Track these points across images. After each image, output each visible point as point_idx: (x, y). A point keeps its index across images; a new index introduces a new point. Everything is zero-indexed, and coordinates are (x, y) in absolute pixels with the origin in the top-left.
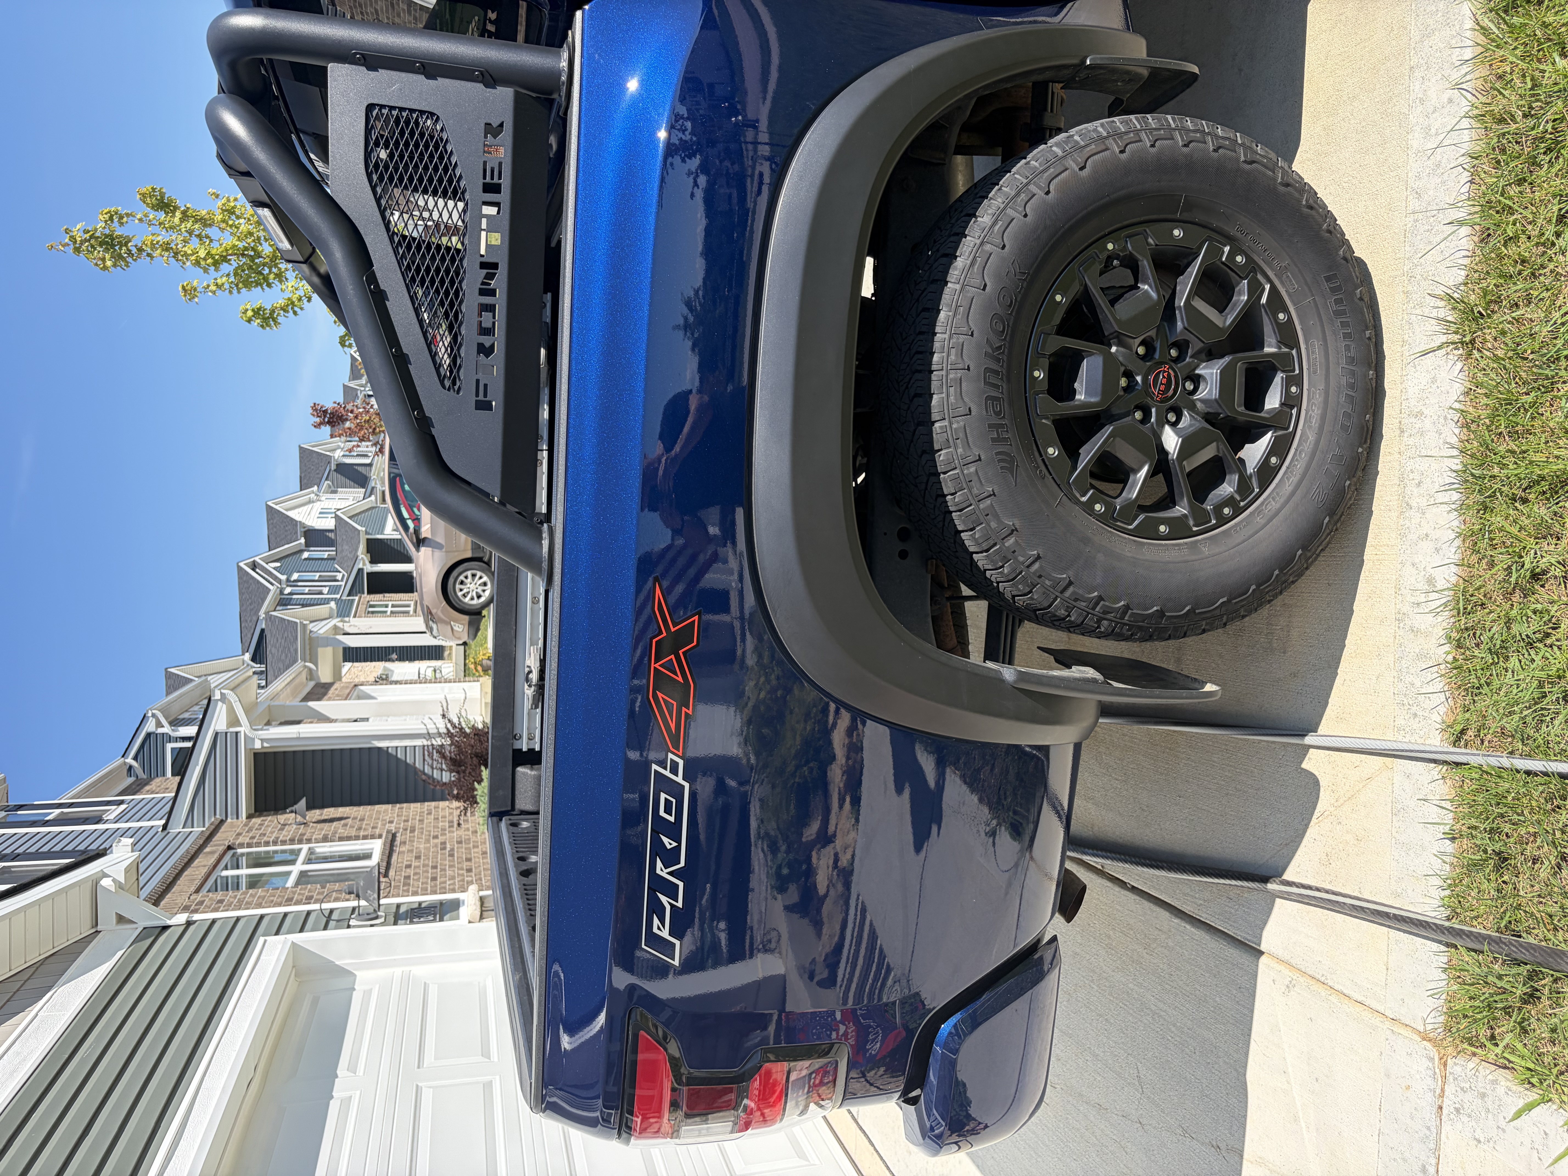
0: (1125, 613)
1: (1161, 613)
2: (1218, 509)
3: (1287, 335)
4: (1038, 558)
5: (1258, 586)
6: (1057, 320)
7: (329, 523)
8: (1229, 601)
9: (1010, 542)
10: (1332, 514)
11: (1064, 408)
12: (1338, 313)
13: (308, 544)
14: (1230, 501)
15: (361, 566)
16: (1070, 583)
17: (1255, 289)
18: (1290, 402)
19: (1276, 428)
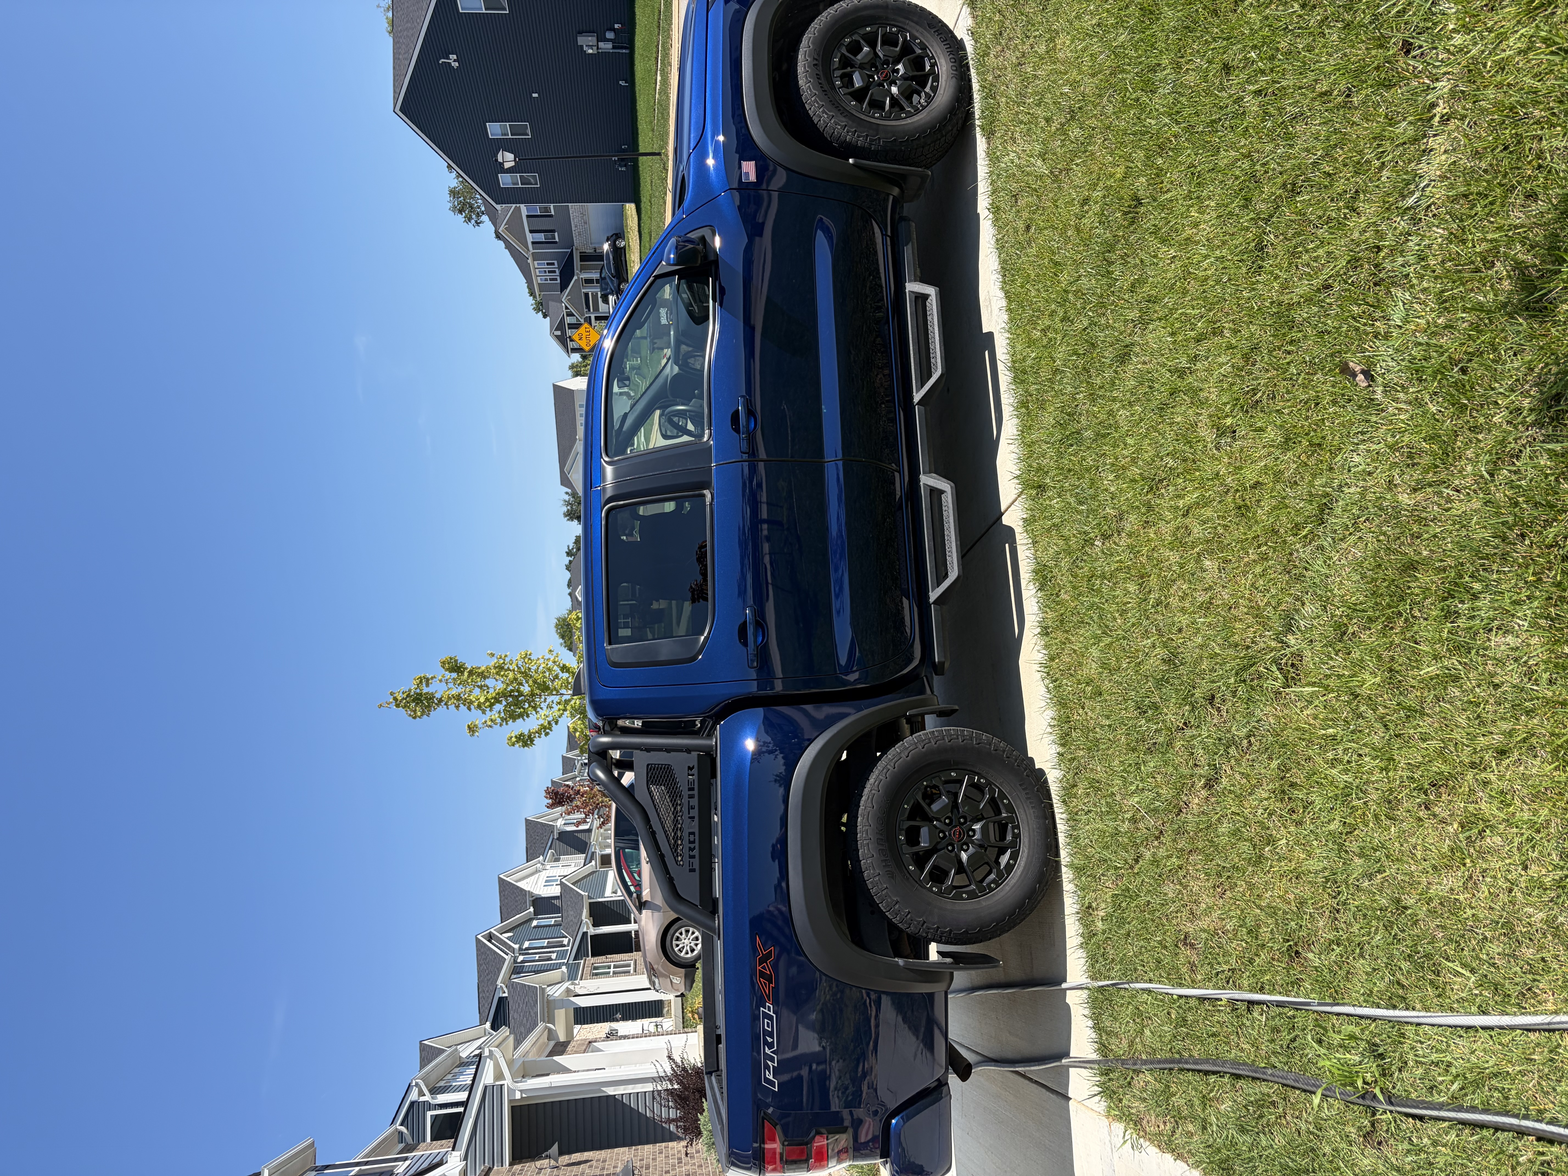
0: (950, 933)
1: (966, 932)
2: (989, 885)
3: (1010, 808)
4: (909, 913)
5: (1010, 917)
6: (906, 815)
7: (555, 891)
8: (997, 924)
9: (897, 906)
10: (1040, 883)
11: (915, 849)
12: (1028, 798)
13: (536, 913)
14: (994, 881)
15: (585, 930)
16: (924, 922)
17: (992, 792)
18: (1017, 836)
19: (1011, 848)
